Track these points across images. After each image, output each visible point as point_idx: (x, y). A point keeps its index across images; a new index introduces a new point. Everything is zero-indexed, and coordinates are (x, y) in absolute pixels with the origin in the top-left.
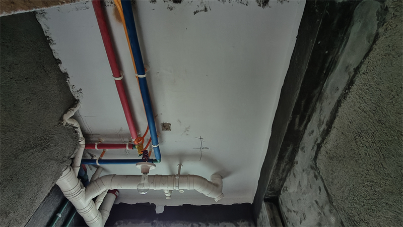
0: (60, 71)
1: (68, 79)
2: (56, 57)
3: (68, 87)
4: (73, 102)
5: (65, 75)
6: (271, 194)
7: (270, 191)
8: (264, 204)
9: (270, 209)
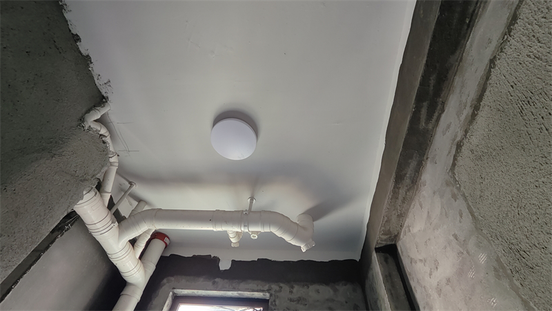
0: (80, 52)
1: (91, 65)
2: (74, 32)
3: (92, 77)
4: (100, 100)
5: (87, 59)
6: (385, 240)
7: (383, 234)
8: (375, 256)
9: (384, 263)
